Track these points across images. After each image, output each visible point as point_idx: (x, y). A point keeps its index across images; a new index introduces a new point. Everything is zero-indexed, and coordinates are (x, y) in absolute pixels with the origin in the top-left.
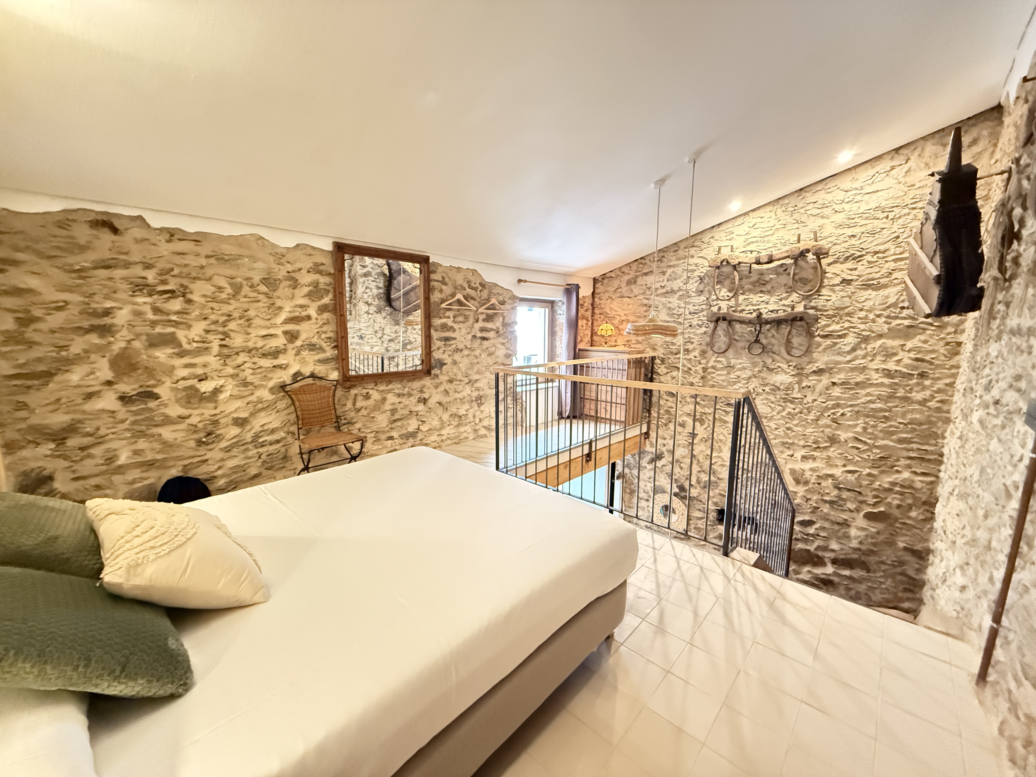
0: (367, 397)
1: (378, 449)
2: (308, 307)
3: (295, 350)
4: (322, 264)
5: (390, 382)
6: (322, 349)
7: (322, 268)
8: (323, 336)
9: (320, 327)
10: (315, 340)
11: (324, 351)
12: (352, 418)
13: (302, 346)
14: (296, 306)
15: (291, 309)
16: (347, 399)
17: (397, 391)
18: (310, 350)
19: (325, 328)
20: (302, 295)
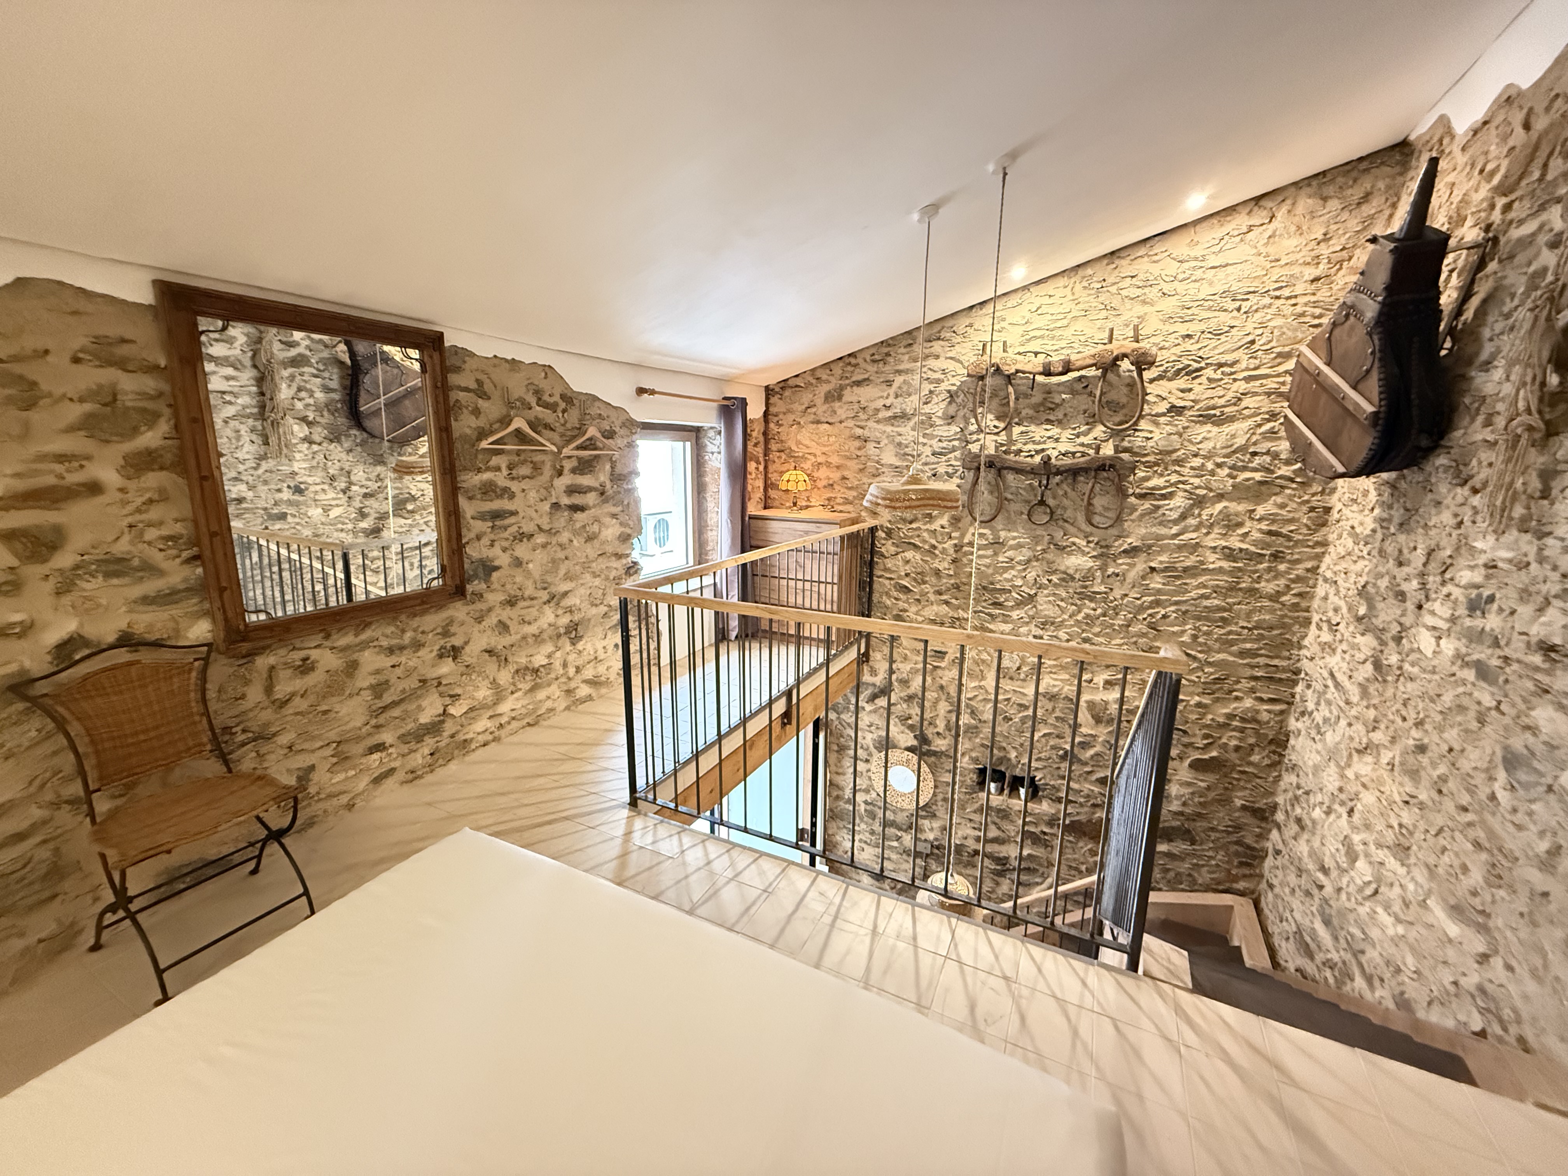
0: (306, 667)
1: (347, 779)
2: (88, 458)
3: (52, 581)
4: (124, 341)
5: (367, 625)
6: (149, 569)
7: (123, 350)
8: (152, 534)
9: (138, 511)
10: (123, 547)
11: (160, 573)
12: (267, 725)
13: (77, 567)
14: (42, 458)
15: (19, 468)
16: (247, 682)
17: (385, 643)
18: (108, 575)
19: (154, 514)
20: (62, 425)
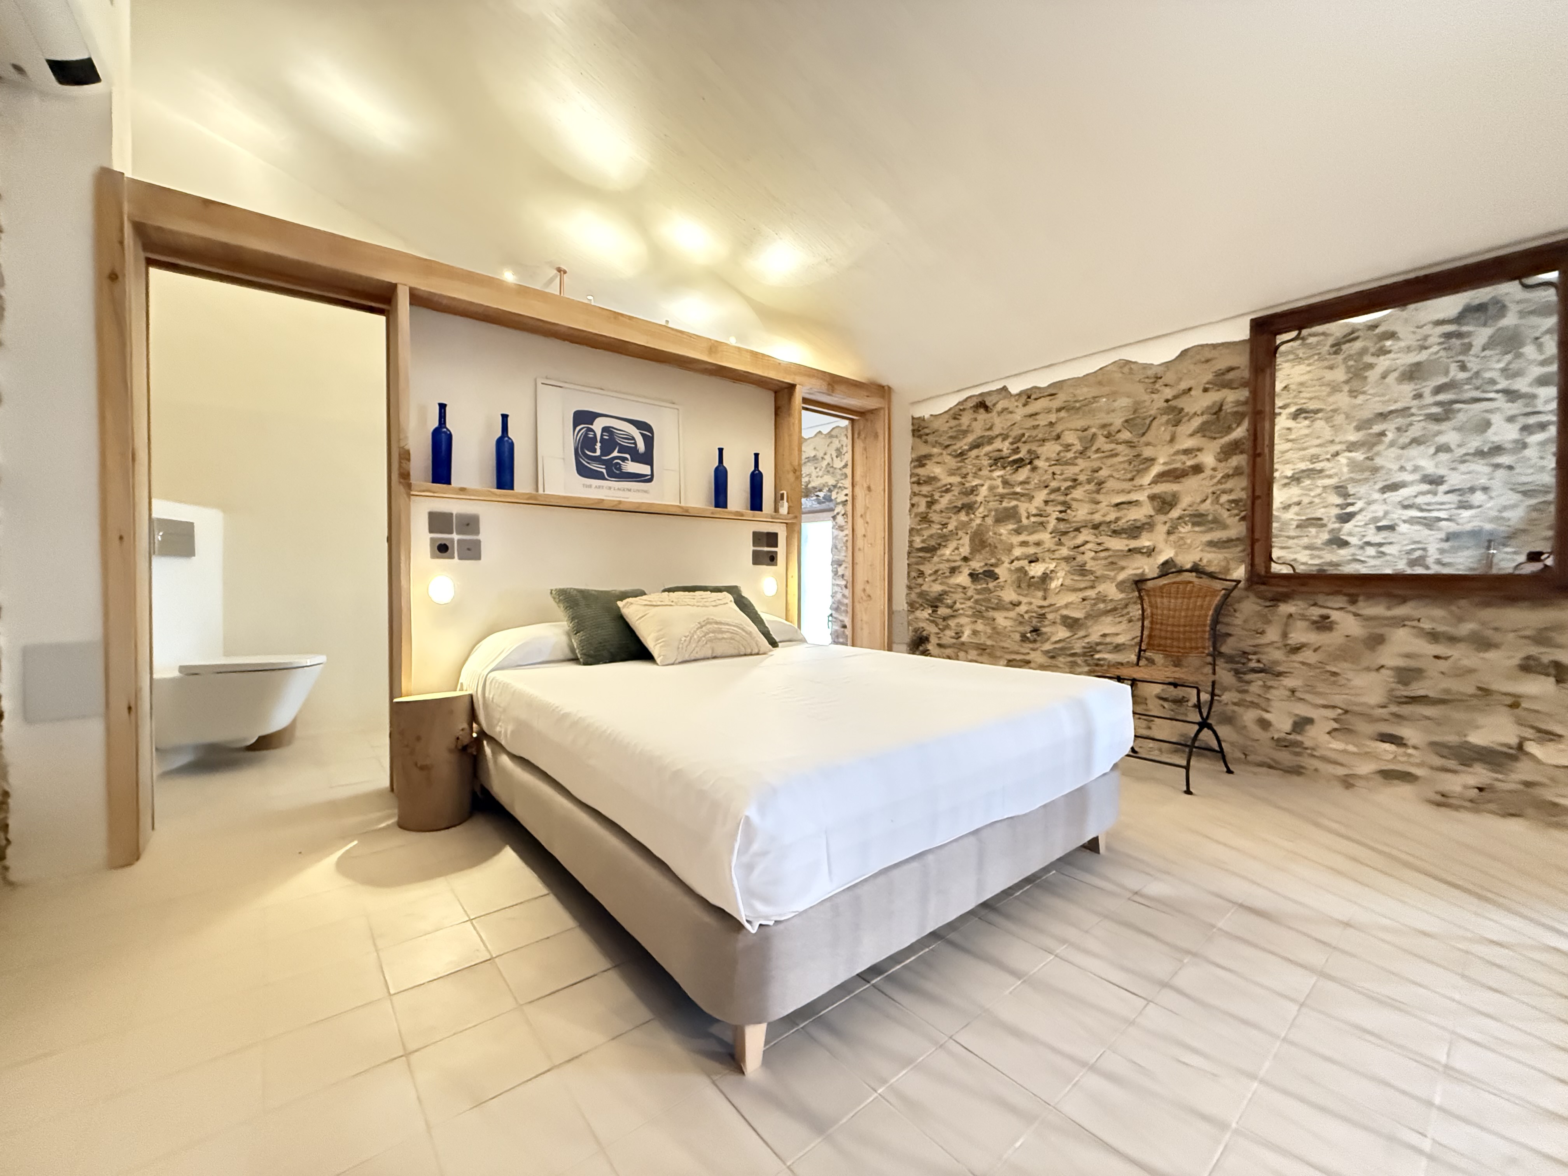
0: (1323, 624)
2: (1199, 450)
3: (1168, 525)
4: (1230, 369)
5: (1404, 600)
6: (1218, 523)
7: (1231, 376)
8: (1224, 498)
9: (1219, 482)
10: (1207, 506)
11: (1225, 527)
13: (1180, 518)
14: (1177, 453)
15: (1166, 460)
18: (1194, 524)
19: (1229, 485)
20: (1190, 431)
